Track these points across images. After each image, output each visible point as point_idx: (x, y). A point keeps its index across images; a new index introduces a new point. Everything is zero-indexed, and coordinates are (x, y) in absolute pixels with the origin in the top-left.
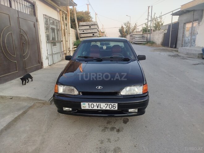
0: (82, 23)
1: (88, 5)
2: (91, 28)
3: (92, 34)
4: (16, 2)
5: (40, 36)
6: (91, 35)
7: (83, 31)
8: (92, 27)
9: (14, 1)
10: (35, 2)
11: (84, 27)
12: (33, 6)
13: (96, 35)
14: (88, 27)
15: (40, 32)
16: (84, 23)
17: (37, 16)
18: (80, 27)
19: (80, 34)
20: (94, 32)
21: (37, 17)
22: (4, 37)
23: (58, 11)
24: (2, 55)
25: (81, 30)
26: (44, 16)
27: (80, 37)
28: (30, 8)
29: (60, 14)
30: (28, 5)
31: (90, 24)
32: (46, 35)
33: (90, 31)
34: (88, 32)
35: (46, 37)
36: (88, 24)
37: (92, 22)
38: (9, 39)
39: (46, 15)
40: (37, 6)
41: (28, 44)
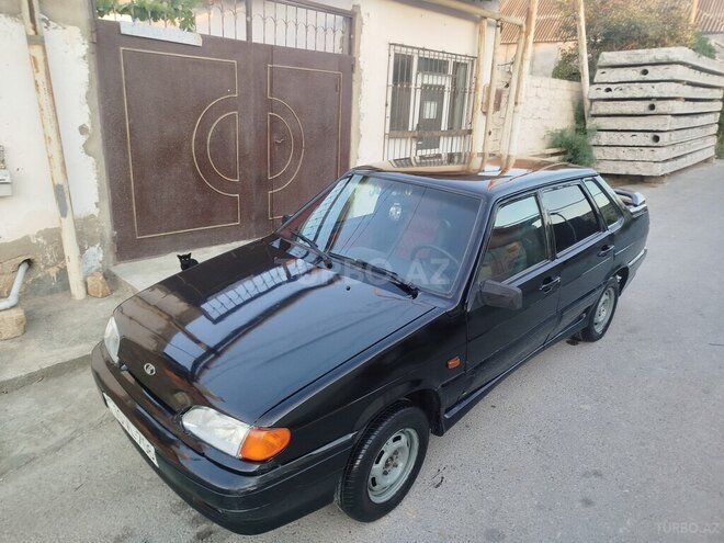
0: (611, 54)
2: (647, 77)
3: (648, 103)
4: (269, 21)
5: (359, 116)
6: (642, 107)
7: (609, 90)
8: (654, 73)
9: (264, 19)
10: (358, 7)
11: (616, 70)
12: (350, 18)
13: (663, 111)
14: (634, 74)
15: (361, 105)
17: (359, 52)
18: (599, 71)
19: (592, 101)
20: (658, 95)
21: (355, 55)
22: (204, 128)
23: (478, 21)
24: (191, 175)
25: (597, 86)
26: (392, 47)
27: (592, 112)
28: (330, 31)
29: (481, 32)
30: (321, 23)
31: (646, 60)
32: (389, 114)
33: (636, 91)
34: (627, 96)
35: (388, 120)
36: (636, 60)
37: (659, 53)
38: (221, 134)
39: (402, 46)
40: (361, 20)
41: (298, 146)
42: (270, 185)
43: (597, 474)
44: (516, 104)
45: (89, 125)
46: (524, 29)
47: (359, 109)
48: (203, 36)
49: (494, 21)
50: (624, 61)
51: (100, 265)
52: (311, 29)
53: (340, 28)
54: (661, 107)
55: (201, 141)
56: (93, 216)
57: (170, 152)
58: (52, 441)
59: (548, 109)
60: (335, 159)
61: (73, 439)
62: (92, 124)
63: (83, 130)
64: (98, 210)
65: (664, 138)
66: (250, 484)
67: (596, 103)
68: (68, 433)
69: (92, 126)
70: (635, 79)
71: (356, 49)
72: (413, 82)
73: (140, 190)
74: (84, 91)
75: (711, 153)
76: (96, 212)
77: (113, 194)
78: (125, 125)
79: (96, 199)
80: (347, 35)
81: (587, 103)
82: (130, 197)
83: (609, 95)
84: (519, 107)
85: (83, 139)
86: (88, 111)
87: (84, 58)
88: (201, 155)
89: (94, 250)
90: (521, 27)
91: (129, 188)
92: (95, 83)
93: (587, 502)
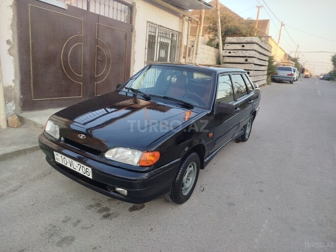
0: (230, 38)
1: (259, 8)
2: (244, 48)
3: (245, 59)
4: (97, 3)
6: (243, 60)
7: (230, 53)
8: (247, 47)
9: (95, 2)
10: (135, 3)
11: (232, 45)
12: (131, 8)
13: (250, 62)
14: (239, 47)
15: (135, 47)
16: (234, 39)
17: (135, 23)
18: (226, 45)
19: (224, 56)
20: (249, 56)
21: (133, 24)
22: (67, 49)
23: (181, 17)
24: (60, 71)
25: (225, 51)
26: (148, 23)
27: (224, 62)
28: (123, 12)
29: (183, 22)
30: (119, 8)
31: (243, 41)
32: (146, 53)
33: (240, 53)
34: (237, 55)
35: (146, 55)
36: (240, 41)
37: (248, 39)
38: (75, 52)
39: (152, 23)
40: (136, 9)
41: (109, 62)
42: (96, 79)
43: (261, 182)
44: (196, 54)
45: (11, 40)
46: (199, 23)
47: (134, 49)
48: (68, 5)
49: (187, 18)
50: (235, 41)
51: (13, 112)
52: (115, 9)
53: (127, 11)
54: (250, 60)
55: (65, 55)
56: (11, 86)
57: (51, 59)
58: (11, 187)
59: (207, 59)
60: (124, 70)
61: (21, 186)
62: (13, 39)
63: (8, 42)
64: (14, 84)
65: (251, 73)
66: (146, 176)
67: (225, 58)
68: (18, 184)
69: (13, 41)
70: (240, 49)
71: (133, 22)
72: (156, 40)
73: (35, 76)
74: (10, 23)
75: (265, 82)
76: (13, 84)
77: (21, 77)
78: (29, 42)
79: (13, 78)
80: (129, 15)
81: (222, 58)
82: (30, 79)
83: (230, 55)
84: (198, 56)
85: (8, 47)
86: (12, 33)
87: (11, 6)
88: (65, 62)
89: (11, 104)
90: (198, 22)
91: (30, 74)
92: (16, 20)
93: (261, 191)
